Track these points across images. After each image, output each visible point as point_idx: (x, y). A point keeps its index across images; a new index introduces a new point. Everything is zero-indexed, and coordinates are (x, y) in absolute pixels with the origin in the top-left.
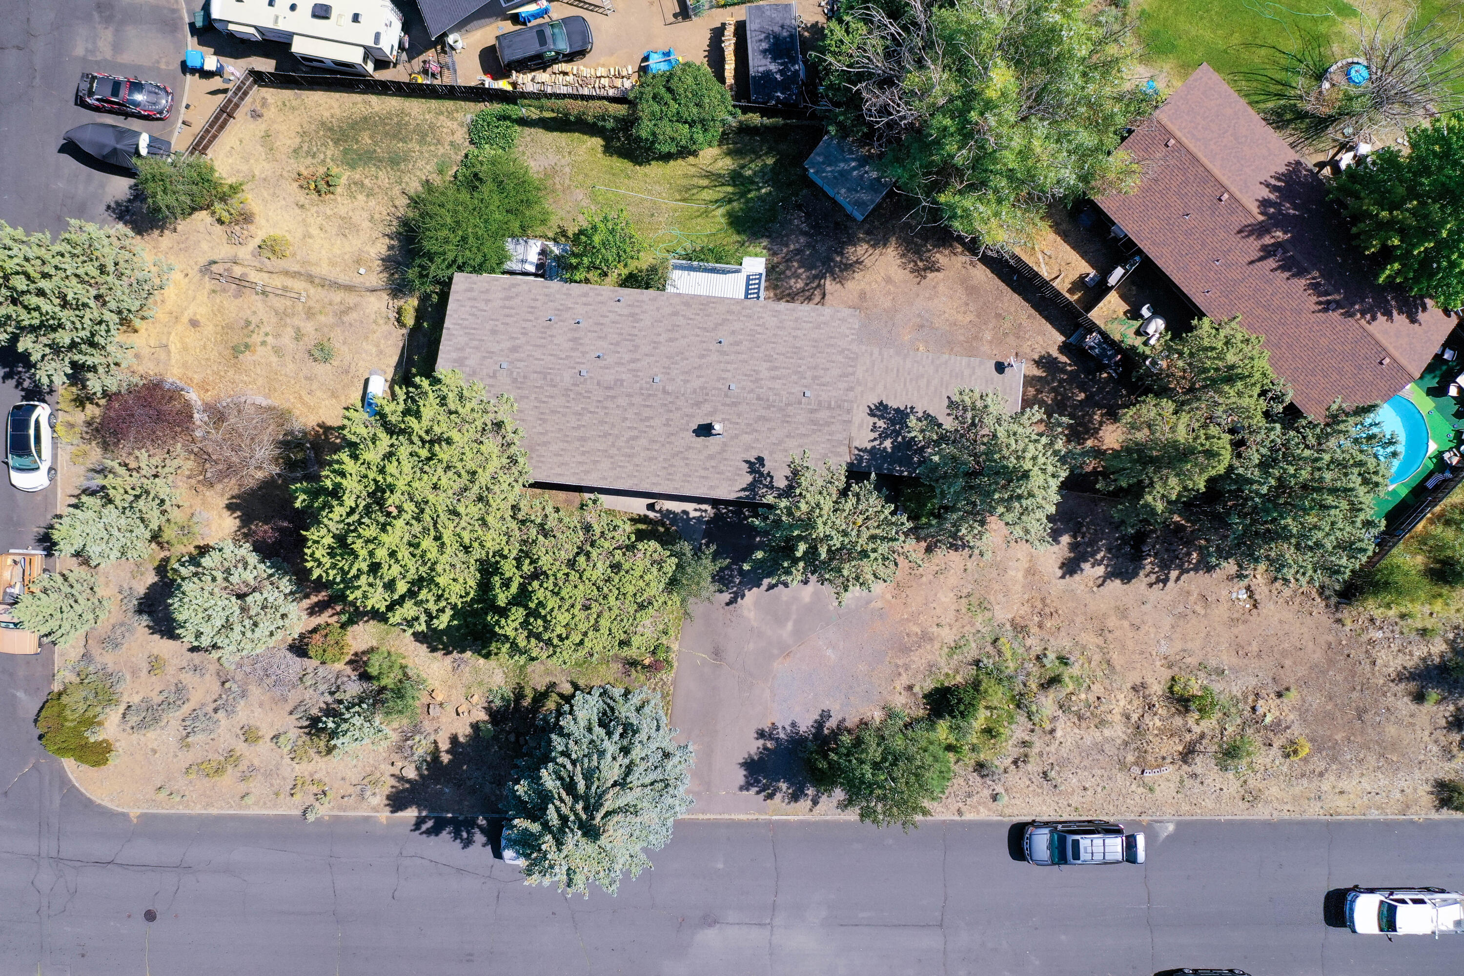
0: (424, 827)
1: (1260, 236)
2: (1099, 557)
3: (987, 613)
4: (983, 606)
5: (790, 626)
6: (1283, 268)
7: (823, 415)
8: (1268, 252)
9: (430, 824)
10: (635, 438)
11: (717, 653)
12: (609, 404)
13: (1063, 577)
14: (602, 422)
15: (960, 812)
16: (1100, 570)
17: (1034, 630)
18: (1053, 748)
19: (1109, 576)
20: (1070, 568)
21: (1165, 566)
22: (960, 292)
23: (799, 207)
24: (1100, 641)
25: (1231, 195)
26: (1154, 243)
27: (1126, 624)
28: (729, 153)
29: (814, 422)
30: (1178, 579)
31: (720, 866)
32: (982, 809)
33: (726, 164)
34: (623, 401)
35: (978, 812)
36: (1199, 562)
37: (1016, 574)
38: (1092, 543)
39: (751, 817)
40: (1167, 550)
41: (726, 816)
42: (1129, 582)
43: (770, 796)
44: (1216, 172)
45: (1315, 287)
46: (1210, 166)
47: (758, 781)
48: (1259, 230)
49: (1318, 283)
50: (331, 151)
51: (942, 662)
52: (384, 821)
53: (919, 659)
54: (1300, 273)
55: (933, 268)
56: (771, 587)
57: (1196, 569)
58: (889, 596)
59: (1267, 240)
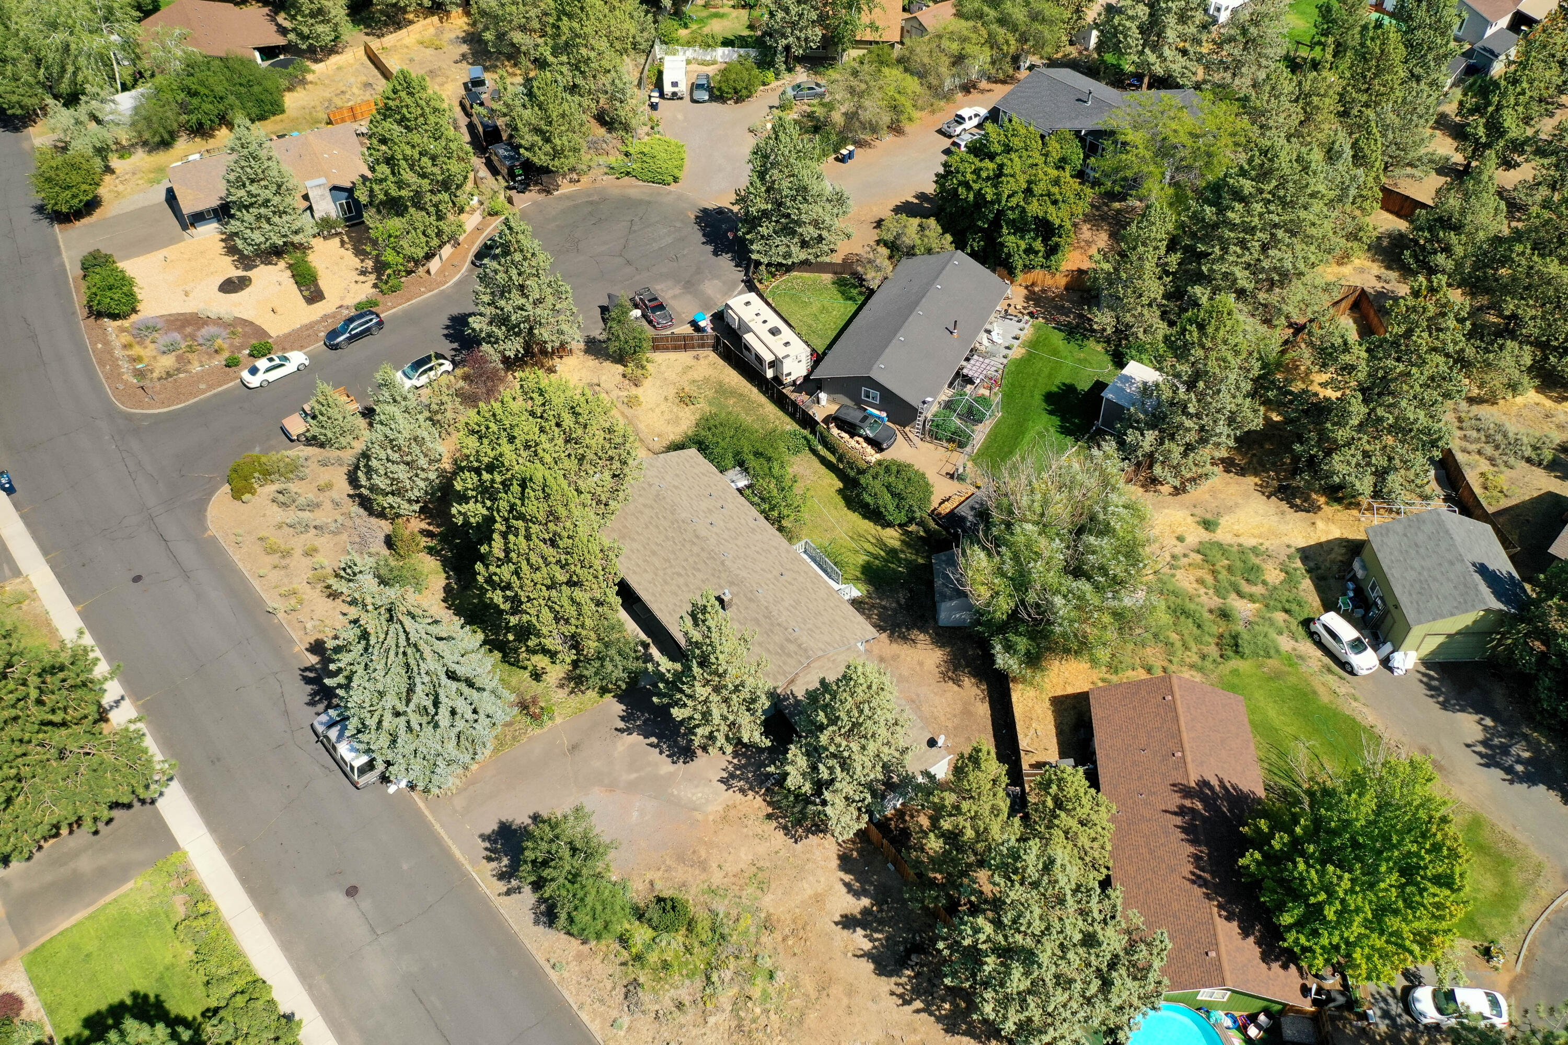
0: (308, 674)
1: (1185, 797)
2: (876, 935)
3: (759, 892)
4: (762, 887)
5: (634, 776)
6: (1184, 830)
7: (792, 648)
8: (1181, 811)
9: (312, 675)
10: (679, 575)
11: (574, 748)
12: (688, 546)
13: (837, 923)
14: (674, 552)
15: (581, 1007)
16: (867, 945)
17: (778, 936)
18: (695, 1032)
19: (868, 955)
20: (848, 922)
21: (917, 992)
22: (959, 707)
23: (911, 591)
24: (813, 995)
25: (1184, 757)
26: (1107, 755)
27: (845, 1001)
28: (903, 541)
29: (782, 647)
30: (918, 1011)
31: (405, 867)
32: (597, 1021)
33: (896, 544)
34: (696, 549)
35: (593, 1021)
36: (946, 1017)
37: (807, 888)
38: (881, 922)
39: (462, 859)
40: (929, 980)
41: (450, 843)
42: (879, 975)
43: (489, 859)
44: (1185, 735)
45: (1197, 858)
46: (1183, 728)
47: (495, 842)
48: (1186, 792)
49: (1201, 858)
50: (710, 394)
51: (693, 891)
52: (296, 649)
53: (681, 873)
54: (1193, 842)
55: (957, 682)
56: (651, 745)
57: (939, 1019)
58: (711, 818)
59: (1187, 803)
